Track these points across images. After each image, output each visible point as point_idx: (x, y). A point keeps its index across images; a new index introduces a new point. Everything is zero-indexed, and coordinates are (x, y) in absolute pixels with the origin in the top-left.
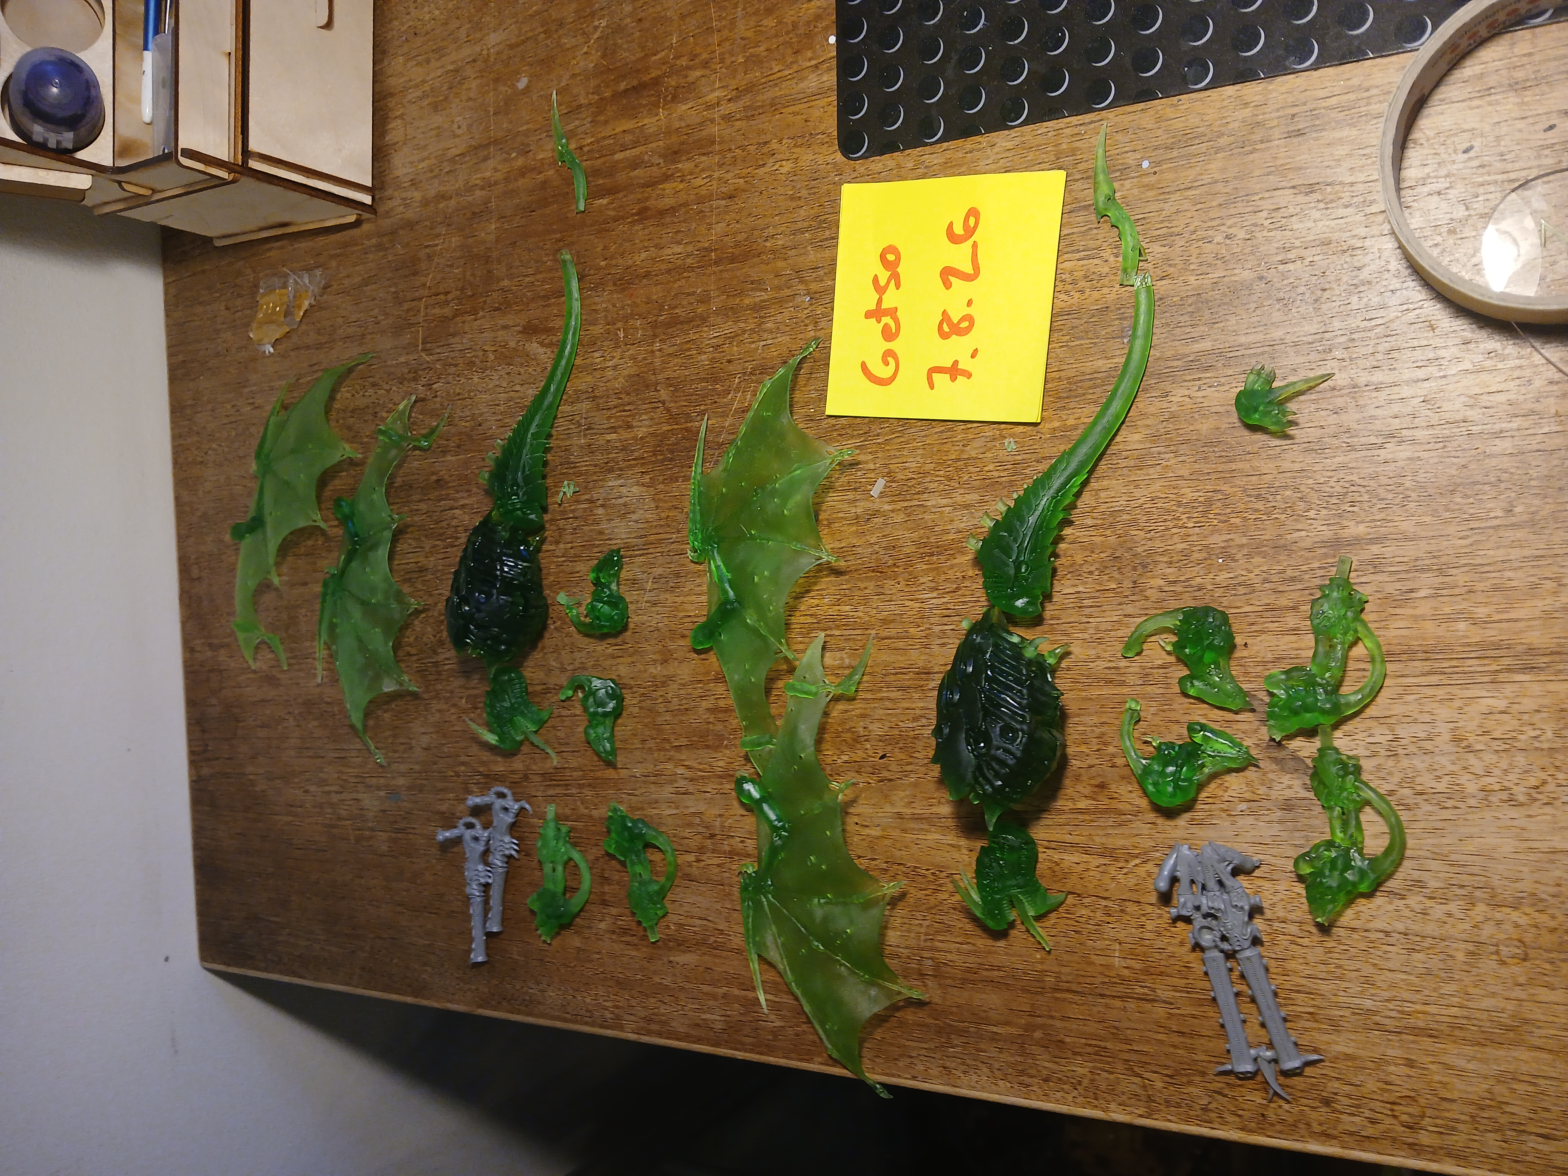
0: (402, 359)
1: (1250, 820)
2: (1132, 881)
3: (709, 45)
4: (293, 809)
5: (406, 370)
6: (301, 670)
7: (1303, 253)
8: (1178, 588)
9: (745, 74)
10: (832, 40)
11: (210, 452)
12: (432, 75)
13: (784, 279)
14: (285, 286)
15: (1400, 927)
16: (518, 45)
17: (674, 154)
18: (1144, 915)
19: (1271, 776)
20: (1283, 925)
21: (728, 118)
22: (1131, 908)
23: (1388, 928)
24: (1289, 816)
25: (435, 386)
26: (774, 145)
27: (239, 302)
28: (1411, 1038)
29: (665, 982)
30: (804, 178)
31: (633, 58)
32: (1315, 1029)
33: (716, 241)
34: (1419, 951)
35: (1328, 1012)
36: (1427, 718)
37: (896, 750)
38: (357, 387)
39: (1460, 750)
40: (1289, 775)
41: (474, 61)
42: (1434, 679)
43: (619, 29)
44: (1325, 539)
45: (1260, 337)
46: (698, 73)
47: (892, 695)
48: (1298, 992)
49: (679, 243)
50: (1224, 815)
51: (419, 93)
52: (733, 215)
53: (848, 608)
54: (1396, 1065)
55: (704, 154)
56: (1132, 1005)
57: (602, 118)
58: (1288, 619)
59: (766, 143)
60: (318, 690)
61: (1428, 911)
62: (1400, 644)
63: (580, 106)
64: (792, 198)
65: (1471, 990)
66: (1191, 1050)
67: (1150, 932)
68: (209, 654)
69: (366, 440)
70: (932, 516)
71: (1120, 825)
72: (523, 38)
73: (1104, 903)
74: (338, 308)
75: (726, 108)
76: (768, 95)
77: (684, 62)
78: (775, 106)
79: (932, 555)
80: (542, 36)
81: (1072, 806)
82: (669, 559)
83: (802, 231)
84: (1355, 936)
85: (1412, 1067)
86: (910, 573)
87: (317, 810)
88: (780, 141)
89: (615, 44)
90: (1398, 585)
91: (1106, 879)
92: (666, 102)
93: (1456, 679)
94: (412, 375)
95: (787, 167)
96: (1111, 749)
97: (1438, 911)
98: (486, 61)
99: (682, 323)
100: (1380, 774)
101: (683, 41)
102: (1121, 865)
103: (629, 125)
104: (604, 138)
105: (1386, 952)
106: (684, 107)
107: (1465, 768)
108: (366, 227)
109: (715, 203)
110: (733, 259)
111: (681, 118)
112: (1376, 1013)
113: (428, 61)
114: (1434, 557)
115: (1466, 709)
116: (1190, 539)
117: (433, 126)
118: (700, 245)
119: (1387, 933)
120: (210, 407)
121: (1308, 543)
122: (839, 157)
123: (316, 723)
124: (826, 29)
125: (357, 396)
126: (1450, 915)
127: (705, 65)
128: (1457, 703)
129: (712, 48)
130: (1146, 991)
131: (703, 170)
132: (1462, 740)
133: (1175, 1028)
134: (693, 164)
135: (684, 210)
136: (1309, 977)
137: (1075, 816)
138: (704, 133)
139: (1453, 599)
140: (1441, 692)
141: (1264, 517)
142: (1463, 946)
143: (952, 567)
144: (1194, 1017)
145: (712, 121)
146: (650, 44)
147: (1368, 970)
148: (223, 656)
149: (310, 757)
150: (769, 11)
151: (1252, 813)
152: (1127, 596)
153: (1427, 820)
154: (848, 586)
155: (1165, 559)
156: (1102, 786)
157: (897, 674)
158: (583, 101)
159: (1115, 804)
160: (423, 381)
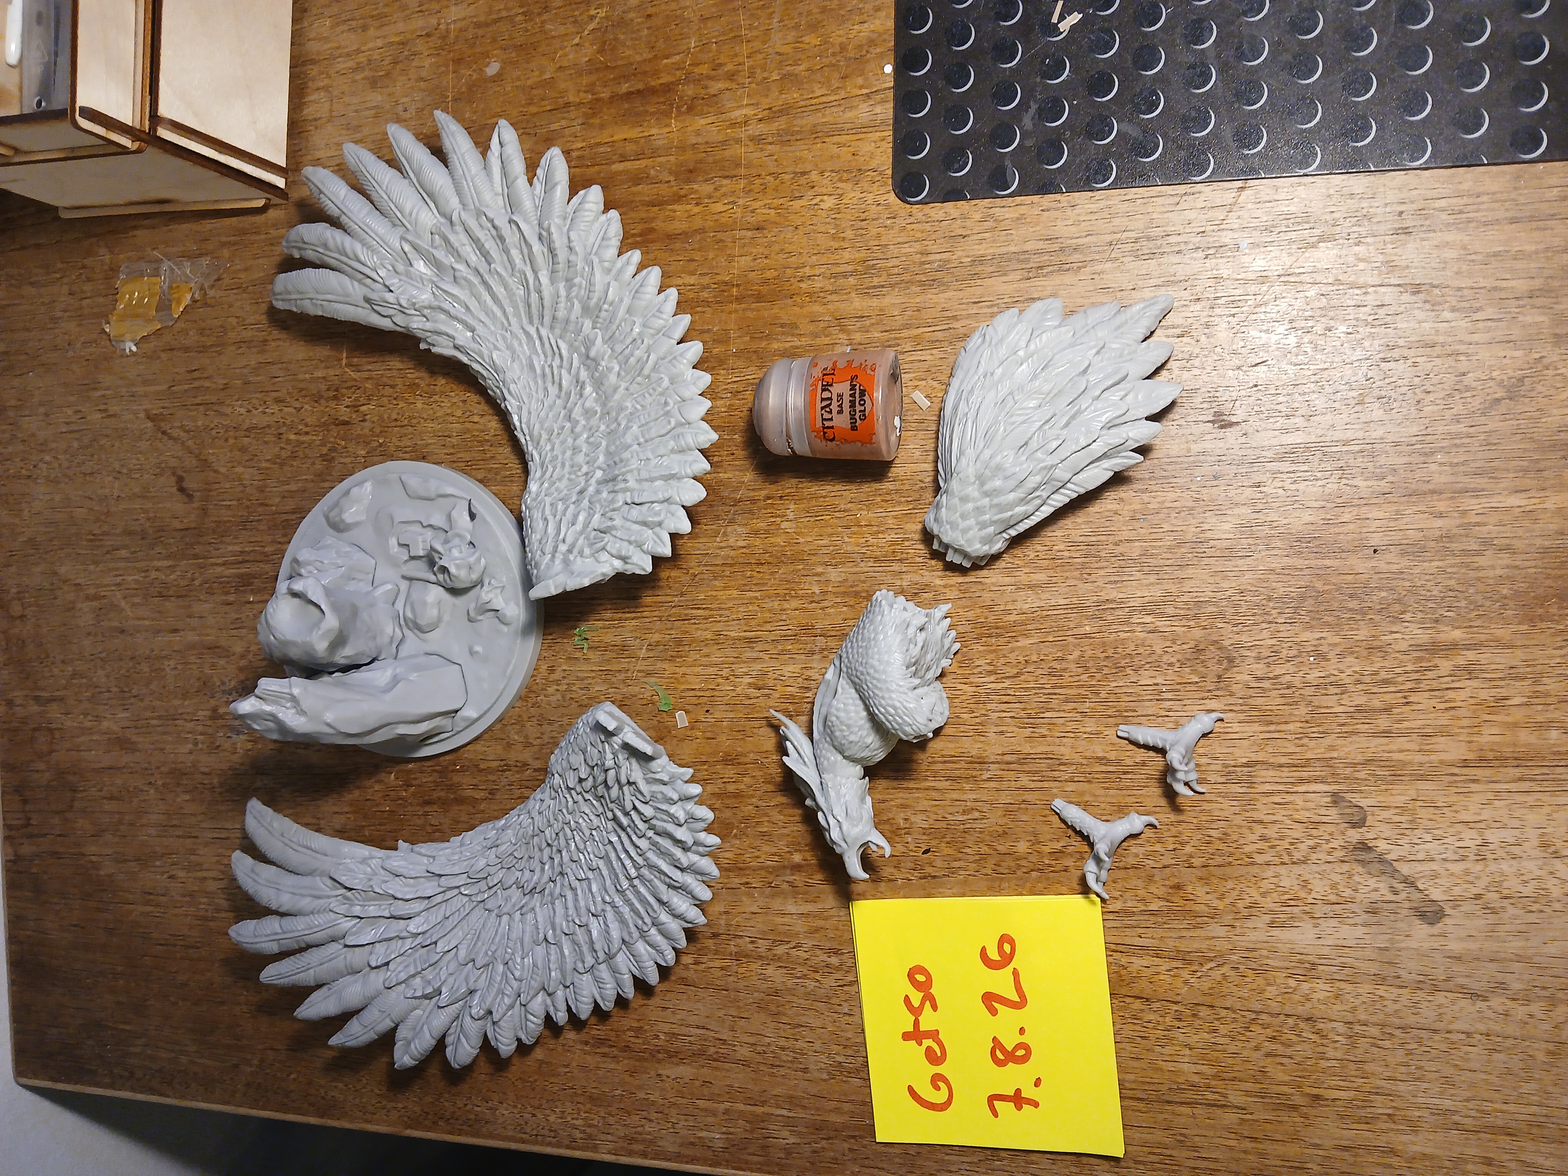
0: (319, 374)
1: (1334, 922)
2: (1206, 985)
3: (736, 55)
4: (151, 897)
5: (323, 387)
6: (165, 733)
7: (1406, 352)
8: (1266, 684)
9: (781, 92)
10: (889, 69)
11: (41, 465)
12: (371, 45)
13: (822, 324)
14: (156, 273)
15: (1482, 1027)
16: (487, 25)
17: (689, 173)
18: (1218, 1019)
19: (1357, 878)
20: (1364, 1028)
21: (758, 140)
22: (1204, 1012)
23: (1472, 1029)
24: (1373, 919)
25: (363, 408)
26: (814, 176)
27: (87, 287)
28: (1488, 1136)
29: (652, 1098)
30: (849, 217)
31: (638, 58)
32: (1393, 1130)
33: (739, 276)
34: (1500, 1052)
35: (1409, 1113)
36: (1516, 823)
37: (943, 845)
38: (254, 401)
39: (1546, 855)
40: (1375, 879)
41: (428, 35)
42: (1525, 786)
43: (622, 23)
44: (1420, 642)
45: (1360, 434)
46: (721, 85)
47: (937, 784)
48: (1377, 1094)
50: (1306, 917)
51: (351, 64)
52: (761, 250)
54: (1474, 1163)
55: (726, 177)
56: (1199, 1111)
57: (597, 121)
58: (1380, 721)
59: (803, 173)
60: (192, 757)
61: (1511, 1013)
62: (1491, 750)
63: (568, 105)
64: (834, 237)
65: (1551, 1089)
66: (1262, 1155)
67: (1224, 1036)
68: (35, 708)
69: (264, 465)
70: (991, 594)
71: (1195, 927)
72: (495, 17)
73: (1175, 1007)
74: (231, 306)
75: (755, 129)
76: (808, 121)
77: (704, 69)
78: (816, 134)
79: (990, 636)
80: (520, 18)
81: (1143, 908)
82: (669, 625)
83: (845, 275)
84: (1437, 1037)
85: (1490, 1165)
87: (188, 899)
88: (822, 173)
89: (616, 39)
90: (1493, 692)
91: (1178, 982)
92: (679, 113)
93: (1548, 786)
94: (332, 394)
95: (829, 202)
96: (1188, 849)
97: (1520, 1012)
98: (444, 37)
100: (1468, 878)
101: (704, 46)
102: (1194, 968)
103: (633, 133)
104: (599, 144)
105: (1467, 1053)
106: (703, 122)
107: (1551, 873)
108: (272, 214)
109: (738, 234)
110: (759, 298)
111: (698, 133)
112: (1456, 1112)
113: (365, 28)
114: (1528, 666)
115: (1555, 815)
116: (1281, 635)
117: (369, 105)
118: (719, 278)
119: (1468, 1034)
120: (42, 410)
121: (1403, 646)
122: (892, 198)
123: (187, 797)
124: (881, 55)
125: (254, 412)
126: (1531, 1016)
127: (731, 76)
128: (1547, 810)
129: (740, 59)
130: (1217, 1096)
131: (724, 195)
132: (1549, 846)
133: (1246, 1134)
134: (712, 187)
135: (699, 237)
136: (1389, 1079)
137: (1146, 917)
138: (727, 154)
139: (1546, 708)
140: (1530, 799)
141: (1358, 617)
142: (1544, 1045)
143: (1012, 651)
144: (1267, 1121)
145: (738, 141)
146: (661, 44)
147: (1448, 1071)
148: (54, 711)
149: (178, 837)
150: (814, 27)
151: (1336, 916)
152: (1209, 691)
153: (1512, 923)
155: (1253, 655)
156: (1178, 887)
157: (945, 762)
158: (572, 98)
159: (1189, 906)
160: (347, 402)
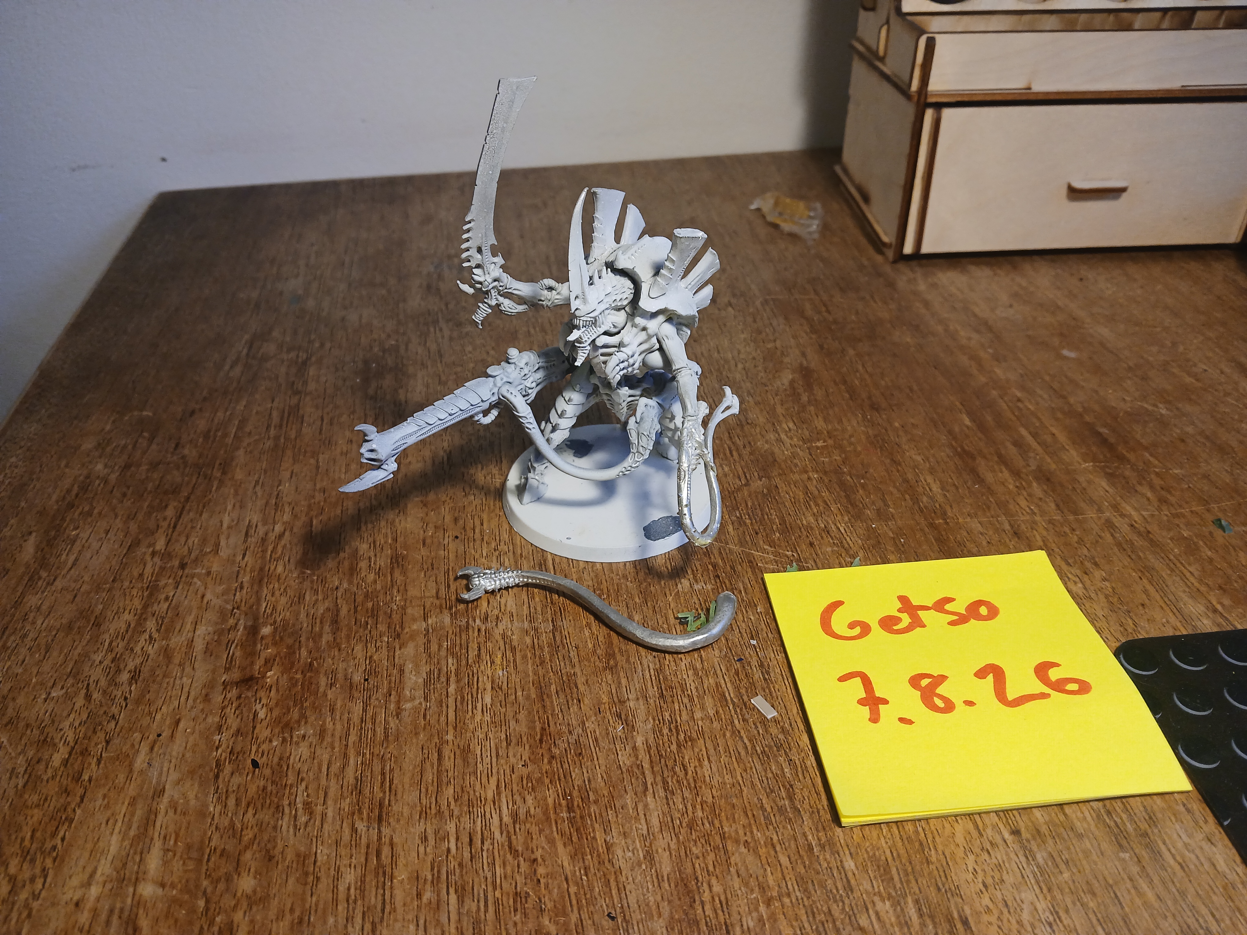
3: (1187, 503)
4: (296, 237)
9: (1172, 539)
12: (1046, 292)
16: (1106, 348)
17: (1046, 478)
21: (1109, 525)
26: (1099, 574)
37: (262, 783)
41: (1075, 319)
43: (1164, 424)
46: (1149, 494)
47: (350, 770)
49: (943, 489)
51: (1025, 285)
53: (488, 700)
55: (1058, 506)
59: (1096, 564)
63: (1064, 397)
70: (631, 807)
72: (1116, 352)
75: (1121, 523)
76: (1156, 563)
77: (1157, 482)
80: (1126, 366)
86: (540, 781)
87: (292, 252)
88: (1106, 580)
89: (1146, 422)
92: (1102, 468)
98: (1078, 327)
99: (847, 497)
101: (1180, 479)
106: (1104, 484)
111: (1090, 482)
117: (996, 295)
120: (685, 177)
123: (381, 248)
127: (1163, 501)
129: (1185, 505)
135: (983, 490)
146: (1160, 450)
149: (347, 246)
154: (520, 698)
158: (1072, 400)
